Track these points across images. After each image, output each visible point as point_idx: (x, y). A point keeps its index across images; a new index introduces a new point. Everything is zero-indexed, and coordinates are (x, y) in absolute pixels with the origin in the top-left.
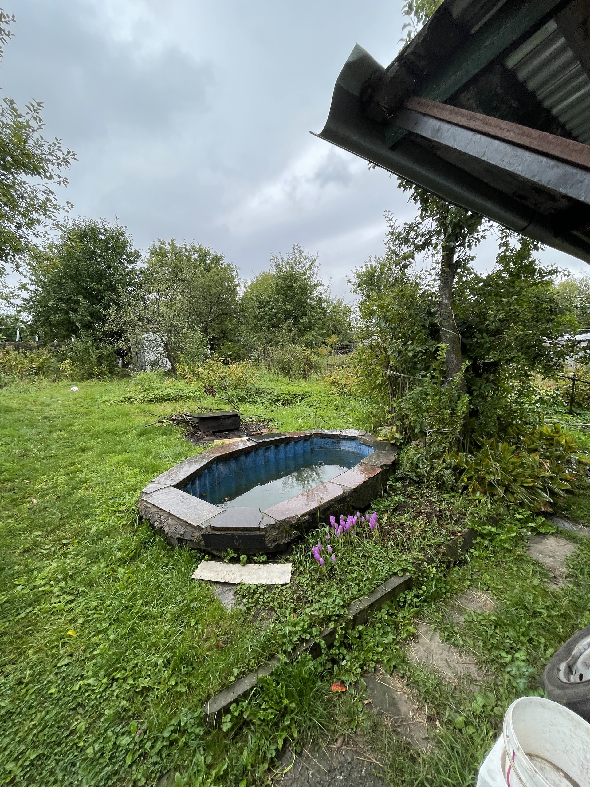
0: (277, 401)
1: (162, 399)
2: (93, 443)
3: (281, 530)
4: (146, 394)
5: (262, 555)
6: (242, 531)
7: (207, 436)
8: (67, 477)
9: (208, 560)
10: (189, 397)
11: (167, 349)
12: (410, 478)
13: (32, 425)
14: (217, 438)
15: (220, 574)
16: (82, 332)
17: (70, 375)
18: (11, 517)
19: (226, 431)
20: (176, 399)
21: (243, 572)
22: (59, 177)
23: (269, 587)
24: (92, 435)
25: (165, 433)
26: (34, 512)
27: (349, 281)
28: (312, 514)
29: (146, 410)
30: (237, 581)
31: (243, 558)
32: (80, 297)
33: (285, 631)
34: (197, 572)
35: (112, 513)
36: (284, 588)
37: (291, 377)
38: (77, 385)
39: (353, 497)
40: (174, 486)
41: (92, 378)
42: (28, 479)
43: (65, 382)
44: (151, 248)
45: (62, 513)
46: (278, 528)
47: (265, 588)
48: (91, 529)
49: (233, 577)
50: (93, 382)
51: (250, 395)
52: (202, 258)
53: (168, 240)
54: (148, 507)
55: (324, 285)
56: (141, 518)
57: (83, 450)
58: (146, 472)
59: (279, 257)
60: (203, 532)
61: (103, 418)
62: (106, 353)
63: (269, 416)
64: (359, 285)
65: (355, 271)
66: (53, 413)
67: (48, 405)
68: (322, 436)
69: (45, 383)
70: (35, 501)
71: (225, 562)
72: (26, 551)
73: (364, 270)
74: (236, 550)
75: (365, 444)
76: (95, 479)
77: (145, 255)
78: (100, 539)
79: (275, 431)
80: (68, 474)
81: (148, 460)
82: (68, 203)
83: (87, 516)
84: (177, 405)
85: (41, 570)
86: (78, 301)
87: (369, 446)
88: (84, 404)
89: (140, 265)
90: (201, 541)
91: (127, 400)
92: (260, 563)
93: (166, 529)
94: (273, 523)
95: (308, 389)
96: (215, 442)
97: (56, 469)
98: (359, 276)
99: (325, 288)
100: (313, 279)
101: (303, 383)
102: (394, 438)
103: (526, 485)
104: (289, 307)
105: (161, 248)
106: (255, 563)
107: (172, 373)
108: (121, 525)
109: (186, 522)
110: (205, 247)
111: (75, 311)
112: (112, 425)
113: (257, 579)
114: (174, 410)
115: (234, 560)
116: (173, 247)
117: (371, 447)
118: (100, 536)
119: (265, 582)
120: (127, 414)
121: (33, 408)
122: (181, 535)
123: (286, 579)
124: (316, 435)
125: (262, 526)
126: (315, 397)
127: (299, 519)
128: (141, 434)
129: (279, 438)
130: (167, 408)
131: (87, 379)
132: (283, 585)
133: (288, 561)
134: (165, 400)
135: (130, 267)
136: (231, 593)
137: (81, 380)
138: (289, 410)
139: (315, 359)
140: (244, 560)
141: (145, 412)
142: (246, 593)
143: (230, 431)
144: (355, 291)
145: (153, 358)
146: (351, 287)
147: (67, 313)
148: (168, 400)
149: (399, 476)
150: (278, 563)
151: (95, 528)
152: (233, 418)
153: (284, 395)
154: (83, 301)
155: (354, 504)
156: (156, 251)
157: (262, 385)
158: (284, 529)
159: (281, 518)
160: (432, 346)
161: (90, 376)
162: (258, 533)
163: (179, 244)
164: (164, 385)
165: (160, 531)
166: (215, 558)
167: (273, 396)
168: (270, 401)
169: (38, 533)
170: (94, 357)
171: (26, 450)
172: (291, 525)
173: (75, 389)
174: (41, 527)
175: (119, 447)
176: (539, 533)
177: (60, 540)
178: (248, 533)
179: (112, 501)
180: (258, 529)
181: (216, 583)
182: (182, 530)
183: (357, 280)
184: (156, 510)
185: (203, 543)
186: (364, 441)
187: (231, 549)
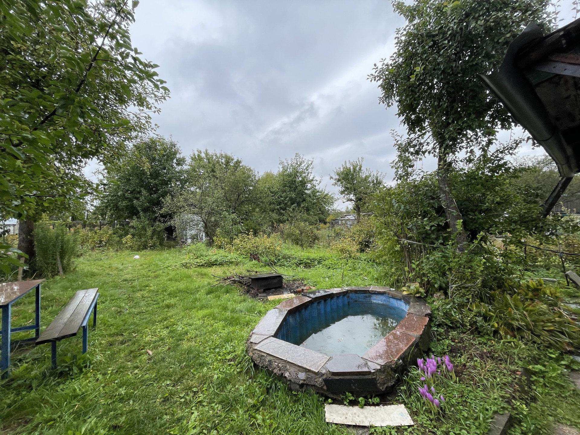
0: (300, 264)
1: (211, 264)
2: (173, 301)
4: (198, 260)
5: (375, 397)
6: (357, 375)
7: (260, 293)
8: (168, 330)
9: (330, 404)
10: (232, 263)
11: (206, 227)
12: (446, 325)
13: (116, 287)
14: (269, 294)
15: (347, 417)
16: (141, 214)
17: (130, 246)
18: (137, 367)
19: (273, 288)
20: (221, 264)
23: (398, 429)
24: (169, 294)
25: (227, 292)
26: (155, 363)
27: (331, 178)
28: (404, 357)
29: (203, 272)
30: (367, 424)
31: (362, 400)
32: (142, 189)
34: (327, 415)
35: (223, 361)
36: (411, 429)
38: (137, 254)
39: (421, 342)
40: (273, 336)
41: (146, 248)
42: (134, 332)
43: (127, 252)
44: (192, 156)
45: (180, 362)
46: (384, 372)
47: (395, 429)
48: (213, 377)
49: (360, 419)
50: (147, 252)
51: (279, 260)
52: (227, 163)
53: (203, 150)
54: (262, 356)
55: (317, 181)
56: (255, 365)
57: (168, 306)
58: (231, 324)
59: (285, 162)
60: (324, 377)
61: (170, 280)
62: (159, 229)
63: (300, 276)
64: (339, 180)
65: (335, 171)
66: (128, 277)
67: (121, 270)
68: (356, 292)
69: (112, 253)
70: (151, 353)
71: (345, 405)
72: (166, 400)
73: (342, 170)
74: (354, 393)
75: (394, 297)
77: (189, 161)
78: (224, 387)
80: (167, 328)
81: (228, 314)
83: (202, 365)
84: (225, 268)
85: (188, 418)
86: (140, 192)
87: (397, 299)
88: (151, 268)
89: (185, 167)
90: (324, 385)
91: (185, 266)
92: (374, 405)
93: (287, 374)
94: (379, 367)
96: (271, 298)
97: (153, 323)
98: (338, 174)
100: (310, 176)
101: (311, 250)
102: (418, 292)
103: (546, 328)
104: (293, 196)
105: (199, 156)
106: (370, 405)
107: (210, 244)
108: (235, 373)
109: (306, 369)
110: (229, 154)
111: (137, 199)
112: (182, 285)
113: (383, 421)
114: (224, 273)
115: (353, 403)
116: (207, 154)
117: (400, 300)
118: (222, 384)
119: (391, 424)
120: (190, 277)
121: (111, 273)
122: (304, 380)
123: (409, 420)
124: (351, 291)
125: (371, 371)
126: (330, 260)
127: (396, 363)
128: (209, 293)
129: (325, 294)
130: (218, 271)
131: (143, 249)
132: (409, 427)
134: (213, 265)
135: (178, 169)
137: (139, 250)
138: (312, 271)
140: (363, 402)
141: (202, 275)
143: (276, 288)
144: (336, 184)
145: (193, 232)
146: (333, 181)
147: (131, 200)
148: (216, 265)
149: (437, 323)
150: (390, 404)
151: (216, 376)
152: (278, 279)
153: (304, 260)
154: (144, 192)
155: (423, 348)
156: (195, 158)
157: (287, 252)
158: (387, 372)
159: (383, 363)
160: (441, 221)
162: (370, 377)
163: (211, 152)
164: (210, 253)
165: (281, 377)
166: (335, 401)
167: (296, 260)
168: (295, 264)
169: (168, 383)
170: (149, 232)
171: (120, 307)
172: (392, 369)
173: (137, 257)
174: (169, 376)
175: (198, 304)
176: (573, 370)
177: (190, 388)
178: (362, 377)
179: (217, 350)
180: (369, 373)
181: (349, 426)
182: (302, 376)
183: (337, 177)
184: (271, 358)
185: (325, 388)
186: (392, 295)
187: (349, 392)
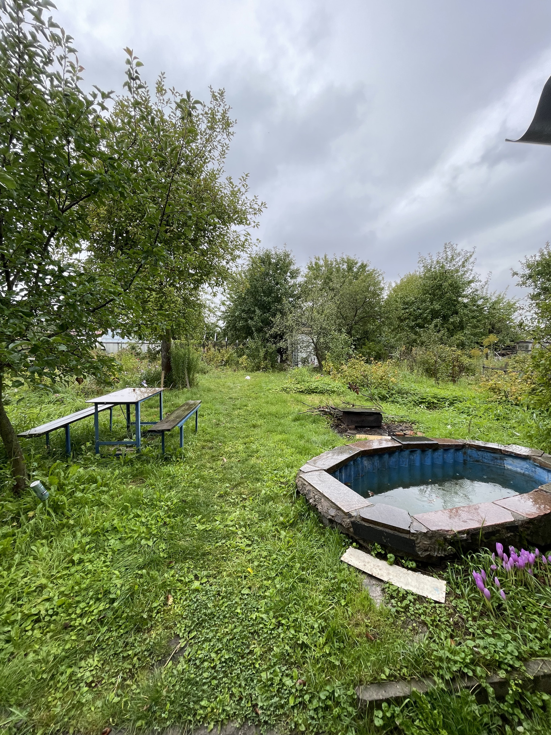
0: (421, 403)
1: (311, 391)
2: (260, 422)
3: (433, 540)
4: (298, 386)
5: (411, 560)
6: (391, 529)
7: (350, 429)
8: (245, 446)
9: (355, 548)
10: (333, 392)
11: (316, 349)
13: (222, 403)
14: (359, 433)
15: (368, 565)
16: (255, 334)
17: (245, 367)
18: (212, 468)
19: (368, 427)
20: (322, 392)
21: (391, 572)
22: (254, 222)
23: (420, 599)
24: (260, 416)
25: (314, 422)
26: (225, 468)
27: (515, 274)
28: (473, 533)
29: (299, 399)
30: (385, 579)
31: (391, 557)
32: (256, 308)
33: (441, 653)
34: (345, 555)
35: (276, 482)
36: (437, 605)
37: (437, 379)
38: (249, 375)
39: (528, 528)
40: (325, 470)
41: (259, 370)
42: (220, 442)
43: (242, 372)
44: (309, 264)
45: (242, 473)
46: (430, 538)
47: (415, 597)
48: (261, 491)
49: (380, 572)
50: (259, 373)
51: (392, 394)
52: (350, 269)
53: (322, 256)
54: (305, 484)
55: (481, 281)
56: (298, 492)
57: (254, 426)
58: (300, 453)
59: (428, 258)
60: (353, 519)
61: (267, 403)
62: (270, 350)
63: (413, 417)
64: (530, 277)
65: (524, 261)
66: (234, 395)
67: (232, 389)
68: (479, 448)
69: (230, 372)
70: (225, 461)
71: (372, 555)
72: (221, 496)
73: (538, 258)
74: (383, 547)
76: (263, 452)
77: (304, 270)
78: (268, 501)
79: (419, 434)
80: (245, 444)
81: (302, 443)
82: (258, 240)
83: (258, 480)
84: (323, 398)
85: (230, 513)
86: (254, 311)
88: (255, 390)
89: (300, 279)
90: (351, 527)
91: (284, 390)
92: (408, 568)
93: (319, 507)
94: (425, 531)
95: (459, 394)
96: (358, 436)
97: (237, 438)
98: (529, 266)
99: (483, 283)
100: (467, 275)
101: (451, 386)
104: (437, 307)
105: (316, 264)
106: (403, 567)
107: (319, 369)
108: (282, 494)
109: (337, 506)
110: (352, 257)
111: (252, 319)
112: (273, 409)
113: (407, 584)
114: (321, 402)
115: (382, 557)
116: (326, 261)
118: (268, 499)
119: (415, 591)
120: (285, 402)
121: (223, 390)
122: (333, 517)
123: (441, 597)
124: (471, 446)
125: (412, 531)
126: (468, 403)
127: (455, 535)
128: (296, 420)
129: (426, 442)
130: (315, 400)
131: (256, 370)
132: (436, 602)
133: (440, 577)
134: (313, 392)
135: (291, 282)
136: (379, 589)
137: (252, 371)
138: (435, 414)
139: (466, 361)
140: (392, 560)
141: (298, 401)
142: (394, 594)
143: (372, 427)
144: (524, 283)
145: (304, 355)
146: (518, 279)
147: (246, 321)
148: (316, 392)
150: (429, 575)
151: (263, 492)
152: (376, 416)
153: (429, 398)
154: (258, 312)
155: (529, 538)
156: (312, 267)
157: (405, 386)
158: (436, 540)
159: (434, 529)
161: (258, 369)
162: (407, 536)
163: (330, 258)
164: (313, 380)
165: (314, 508)
166: (361, 547)
167: (417, 398)
168: (413, 403)
169: (228, 485)
170: (262, 354)
171: (219, 420)
172: (445, 539)
173: (248, 378)
174: (230, 480)
175: (280, 428)
177: (241, 494)
178: (397, 533)
179: (276, 472)
180: (408, 532)
181: (364, 573)
182: (333, 512)
183: (527, 272)
184: (311, 488)
185: (352, 530)
186: (540, 463)
187: (378, 544)
